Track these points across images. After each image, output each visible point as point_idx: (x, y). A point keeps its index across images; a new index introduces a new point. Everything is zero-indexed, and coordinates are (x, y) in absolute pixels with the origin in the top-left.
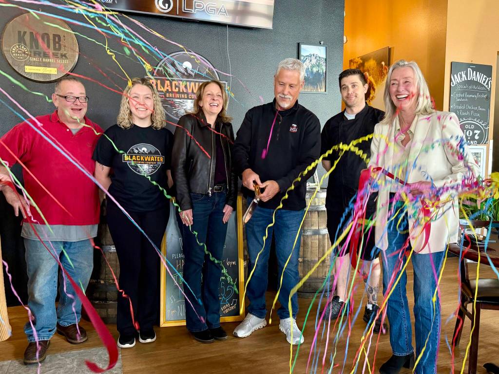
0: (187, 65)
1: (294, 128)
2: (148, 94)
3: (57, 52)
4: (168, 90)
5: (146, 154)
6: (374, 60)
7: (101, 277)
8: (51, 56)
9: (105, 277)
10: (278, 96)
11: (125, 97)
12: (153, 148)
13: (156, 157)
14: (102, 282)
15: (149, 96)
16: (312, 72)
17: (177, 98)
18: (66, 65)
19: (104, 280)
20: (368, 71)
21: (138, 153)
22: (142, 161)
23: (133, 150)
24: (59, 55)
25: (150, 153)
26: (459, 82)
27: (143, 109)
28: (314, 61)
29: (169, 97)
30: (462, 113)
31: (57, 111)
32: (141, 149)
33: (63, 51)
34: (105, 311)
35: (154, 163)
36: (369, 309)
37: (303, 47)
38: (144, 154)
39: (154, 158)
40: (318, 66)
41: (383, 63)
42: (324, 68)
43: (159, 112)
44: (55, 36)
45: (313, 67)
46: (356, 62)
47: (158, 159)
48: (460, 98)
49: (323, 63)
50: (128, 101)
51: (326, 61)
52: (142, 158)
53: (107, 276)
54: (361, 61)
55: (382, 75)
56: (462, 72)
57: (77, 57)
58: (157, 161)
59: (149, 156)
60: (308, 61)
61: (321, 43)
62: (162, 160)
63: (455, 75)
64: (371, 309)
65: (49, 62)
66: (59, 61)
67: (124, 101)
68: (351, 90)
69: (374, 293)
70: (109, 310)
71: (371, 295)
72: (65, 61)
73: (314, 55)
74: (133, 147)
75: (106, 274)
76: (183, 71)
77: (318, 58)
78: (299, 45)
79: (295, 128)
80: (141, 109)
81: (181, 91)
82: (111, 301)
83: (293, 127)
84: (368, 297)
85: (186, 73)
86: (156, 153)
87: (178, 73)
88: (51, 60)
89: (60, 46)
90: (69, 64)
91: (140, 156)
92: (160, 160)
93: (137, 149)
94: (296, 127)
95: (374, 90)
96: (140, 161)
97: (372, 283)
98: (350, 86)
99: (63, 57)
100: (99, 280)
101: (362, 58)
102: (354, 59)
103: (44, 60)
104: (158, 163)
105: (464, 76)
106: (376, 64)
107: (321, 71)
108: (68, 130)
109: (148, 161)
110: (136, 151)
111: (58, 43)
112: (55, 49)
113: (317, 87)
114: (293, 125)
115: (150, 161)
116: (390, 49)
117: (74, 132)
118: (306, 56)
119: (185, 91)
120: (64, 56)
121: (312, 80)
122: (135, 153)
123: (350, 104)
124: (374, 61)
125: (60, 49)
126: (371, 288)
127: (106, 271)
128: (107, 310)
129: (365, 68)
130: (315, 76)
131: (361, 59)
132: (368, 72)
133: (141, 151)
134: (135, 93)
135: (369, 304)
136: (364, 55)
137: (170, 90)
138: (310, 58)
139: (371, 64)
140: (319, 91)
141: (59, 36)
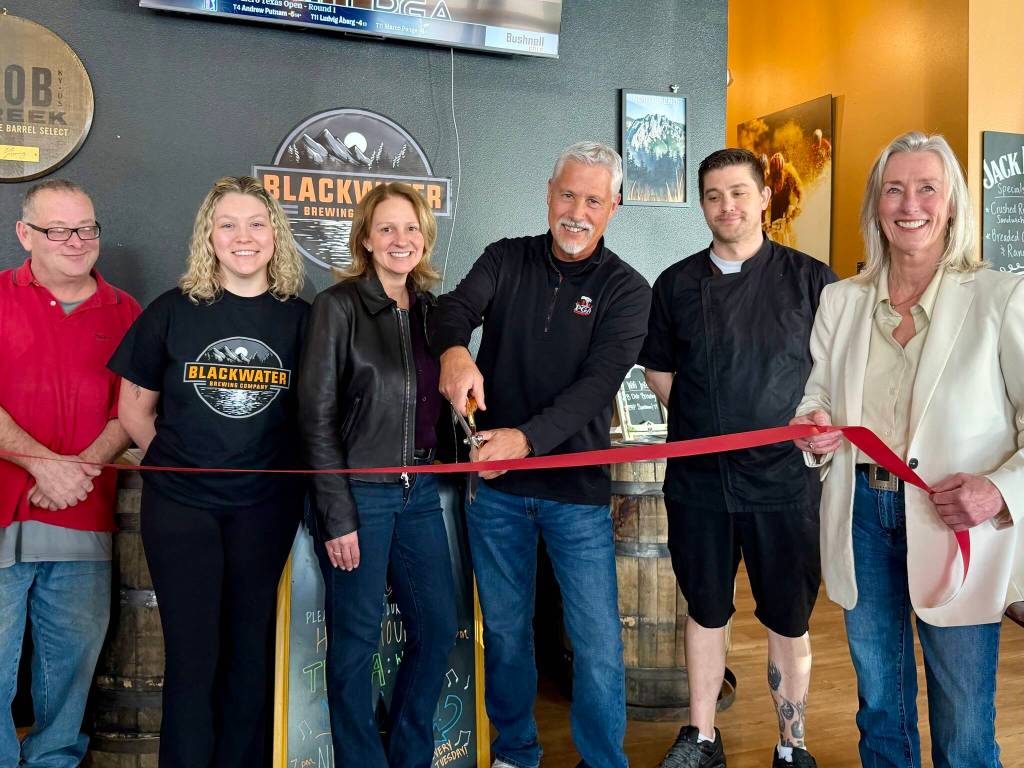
0: (356, 140)
1: (584, 306)
2: (257, 216)
3: (40, 109)
4: (307, 199)
5: (244, 363)
6: (796, 124)
7: (125, 672)
8: (26, 117)
9: (136, 672)
10: (558, 226)
11: (201, 227)
12: (263, 349)
13: (267, 373)
14: (127, 684)
15: (259, 220)
16: (652, 157)
17: (330, 218)
18: (59, 142)
19: (133, 678)
20: (783, 150)
21: (225, 361)
22: (233, 381)
23: (212, 352)
24: (46, 118)
25: (256, 362)
26: (1001, 178)
27: (247, 253)
28: (657, 131)
29: (310, 217)
30: (1012, 252)
31: (30, 261)
32: (233, 350)
33: (54, 108)
34: (134, 758)
35: (262, 387)
36: (784, 760)
37: (630, 98)
38: (240, 363)
39: (264, 375)
40: (666, 142)
41: (819, 133)
42: (681, 148)
43: (286, 255)
44: (37, 71)
45: (654, 144)
46: (752, 130)
47: (274, 377)
48: (1005, 216)
49: (678, 136)
50: (208, 235)
51: (685, 130)
52: (233, 374)
53: (139, 668)
54: (766, 128)
55: (815, 161)
56: (1010, 156)
57: (89, 122)
58: (270, 383)
59: (250, 370)
60: (642, 131)
61: (672, 90)
62: (283, 379)
63: (993, 163)
64: (789, 759)
65: (21, 135)
66: (45, 131)
67: (199, 237)
68: (731, 204)
69: (796, 717)
70: (143, 756)
71: (789, 724)
72: (59, 131)
73: (656, 118)
74: (215, 346)
75: (137, 664)
76: (345, 154)
77: (667, 125)
78: (620, 94)
79: (587, 306)
80: (243, 253)
81: (340, 201)
82: (149, 732)
83: (582, 302)
84: (782, 728)
85: (351, 160)
86: (270, 362)
87: (333, 159)
88: (27, 129)
89: (48, 94)
90: (67, 139)
91: (229, 368)
92: (278, 380)
93: (223, 351)
94: (591, 304)
95: (798, 194)
96: (227, 380)
97: (790, 690)
98: (728, 194)
99: (56, 122)
100: (119, 679)
101: (768, 121)
102: (749, 124)
103: (8, 127)
104: (272, 387)
105: (1013, 164)
106: (801, 136)
107: (673, 155)
108: (53, 303)
109: (246, 381)
110: (220, 356)
111: (46, 87)
112: (36, 101)
113: (665, 193)
114: (583, 298)
115: (253, 383)
116: (833, 101)
117: (67, 310)
118: (639, 120)
119: (349, 201)
120: (57, 119)
121: (653, 175)
122: (217, 361)
123: (726, 235)
124: (798, 129)
125: (48, 101)
126: (789, 704)
127: (137, 657)
128: (138, 758)
129: (776, 145)
130: (660, 166)
131: (766, 122)
132: (783, 153)
133: (233, 356)
134: (226, 216)
135: (783, 744)
136: (773, 115)
137: (313, 199)
138: (647, 123)
139: (791, 133)
140: (671, 200)
141: (47, 73)
